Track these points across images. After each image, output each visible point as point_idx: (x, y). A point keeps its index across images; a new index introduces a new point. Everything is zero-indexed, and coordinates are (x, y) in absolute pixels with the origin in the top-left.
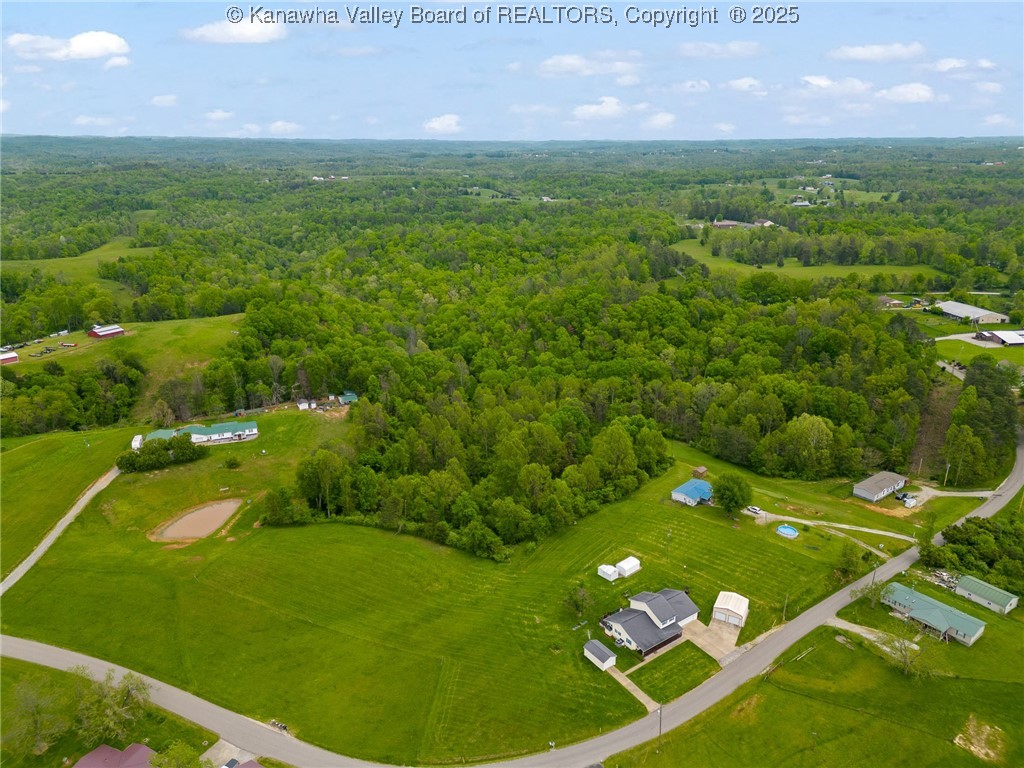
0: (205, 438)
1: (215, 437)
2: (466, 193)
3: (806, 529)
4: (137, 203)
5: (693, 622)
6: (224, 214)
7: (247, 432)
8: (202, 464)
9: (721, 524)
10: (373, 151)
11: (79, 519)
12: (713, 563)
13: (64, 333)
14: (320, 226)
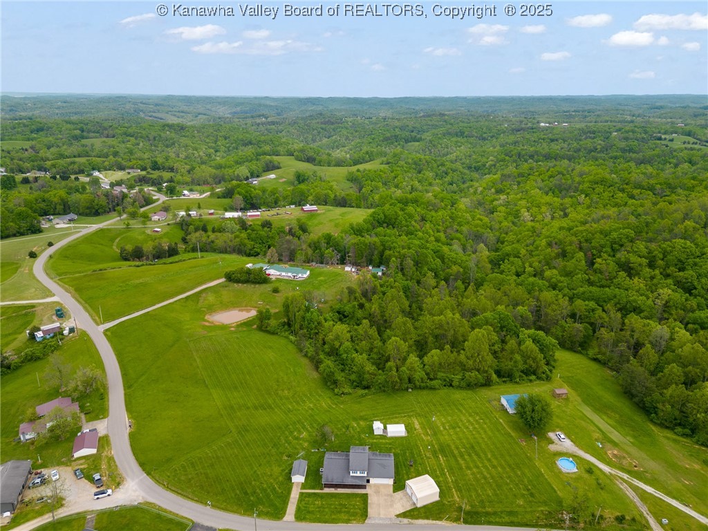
0: (278, 273)
1: (284, 274)
2: (660, 139)
3: (590, 470)
4: (411, 138)
5: (386, 486)
6: (460, 147)
7: (300, 275)
8: (264, 286)
9: (513, 434)
10: (620, 105)
11: (187, 298)
12: (462, 456)
13: (293, 206)
14: (507, 158)
